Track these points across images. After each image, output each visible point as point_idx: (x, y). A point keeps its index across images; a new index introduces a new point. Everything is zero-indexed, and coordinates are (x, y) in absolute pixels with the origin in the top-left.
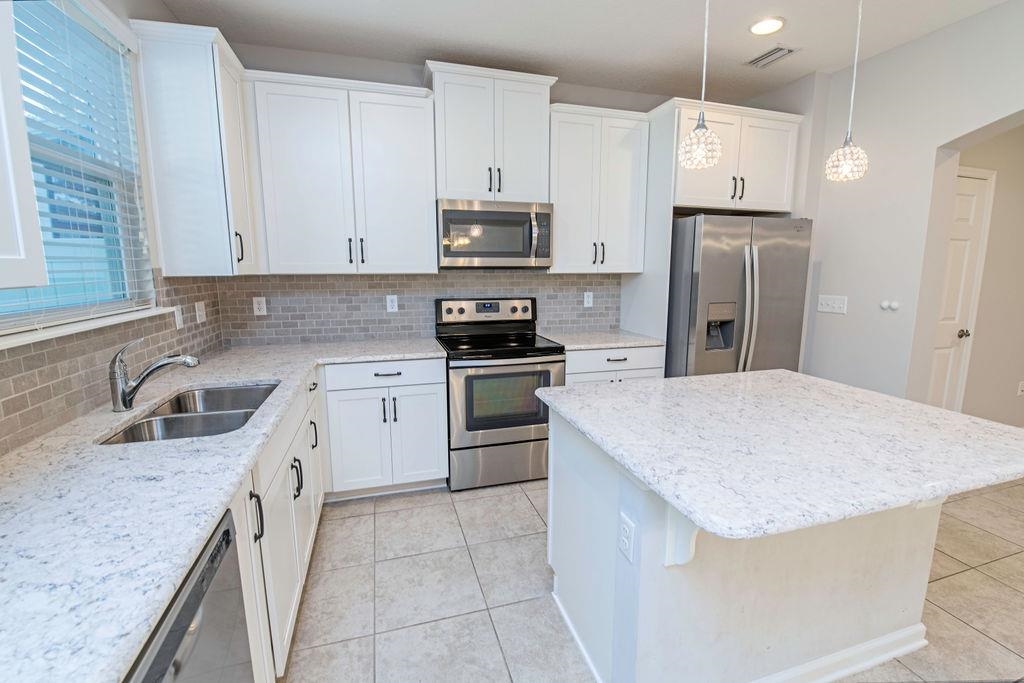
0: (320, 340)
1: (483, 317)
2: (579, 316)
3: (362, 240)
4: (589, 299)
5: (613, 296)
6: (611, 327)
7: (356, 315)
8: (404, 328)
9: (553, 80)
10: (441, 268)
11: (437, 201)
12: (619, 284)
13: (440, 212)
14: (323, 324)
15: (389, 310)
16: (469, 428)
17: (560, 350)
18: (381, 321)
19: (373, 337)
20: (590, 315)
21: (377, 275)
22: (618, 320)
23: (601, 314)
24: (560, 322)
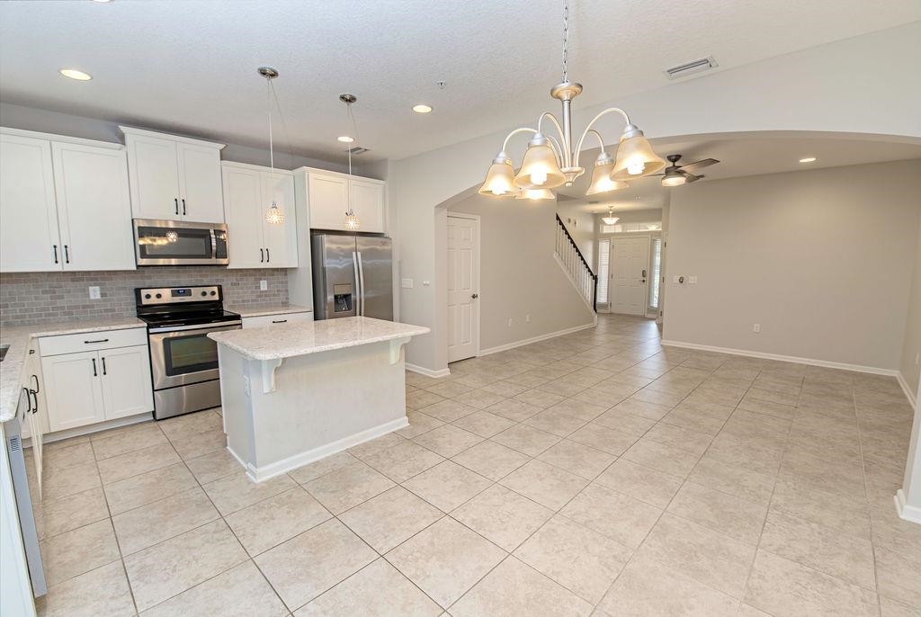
0: (23, 324)
1: (178, 300)
2: (258, 296)
3: (66, 247)
4: (264, 285)
5: (282, 282)
6: (283, 303)
7: (59, 303)
8: (106, 311)
9: (222, 146)
10: (138, 266)
11: (133, 221)
12: (286, 274)
13: (136, 228)
14: (26, 310)
15: (92, 297)
16: (168, 374)
17: (238, 317)
18: (84, 307)
19: (77, 318)
20: (266, 296)
21: (79, 272)
22: (287, 298)
23: (274, 295)
24: (243, 301)
